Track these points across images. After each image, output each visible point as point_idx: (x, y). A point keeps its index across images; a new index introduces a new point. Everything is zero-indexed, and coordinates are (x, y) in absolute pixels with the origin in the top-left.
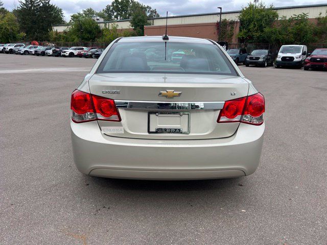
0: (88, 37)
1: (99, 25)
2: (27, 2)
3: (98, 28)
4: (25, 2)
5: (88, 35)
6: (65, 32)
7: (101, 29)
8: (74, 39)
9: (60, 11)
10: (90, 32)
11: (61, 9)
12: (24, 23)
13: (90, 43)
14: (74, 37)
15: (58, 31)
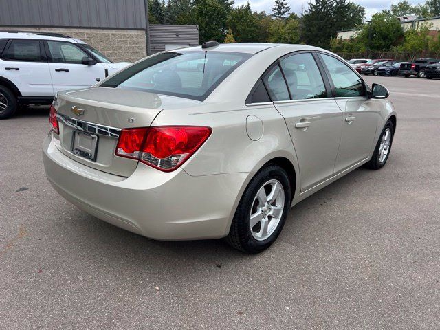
0: (381, 44)
1: (402, 25)
2: (317, 3)
3: (399, 30)
4: (314, 4)
5: (381, 42)
6: (351, 40)
7: (405, 31)
8: (359, 49)
9: (362, 10)
10: (385, 37)
11: (363, 8)
12: (309, 31)
13: (382, 53)
14: (360, 45)
15: (343, 38)
